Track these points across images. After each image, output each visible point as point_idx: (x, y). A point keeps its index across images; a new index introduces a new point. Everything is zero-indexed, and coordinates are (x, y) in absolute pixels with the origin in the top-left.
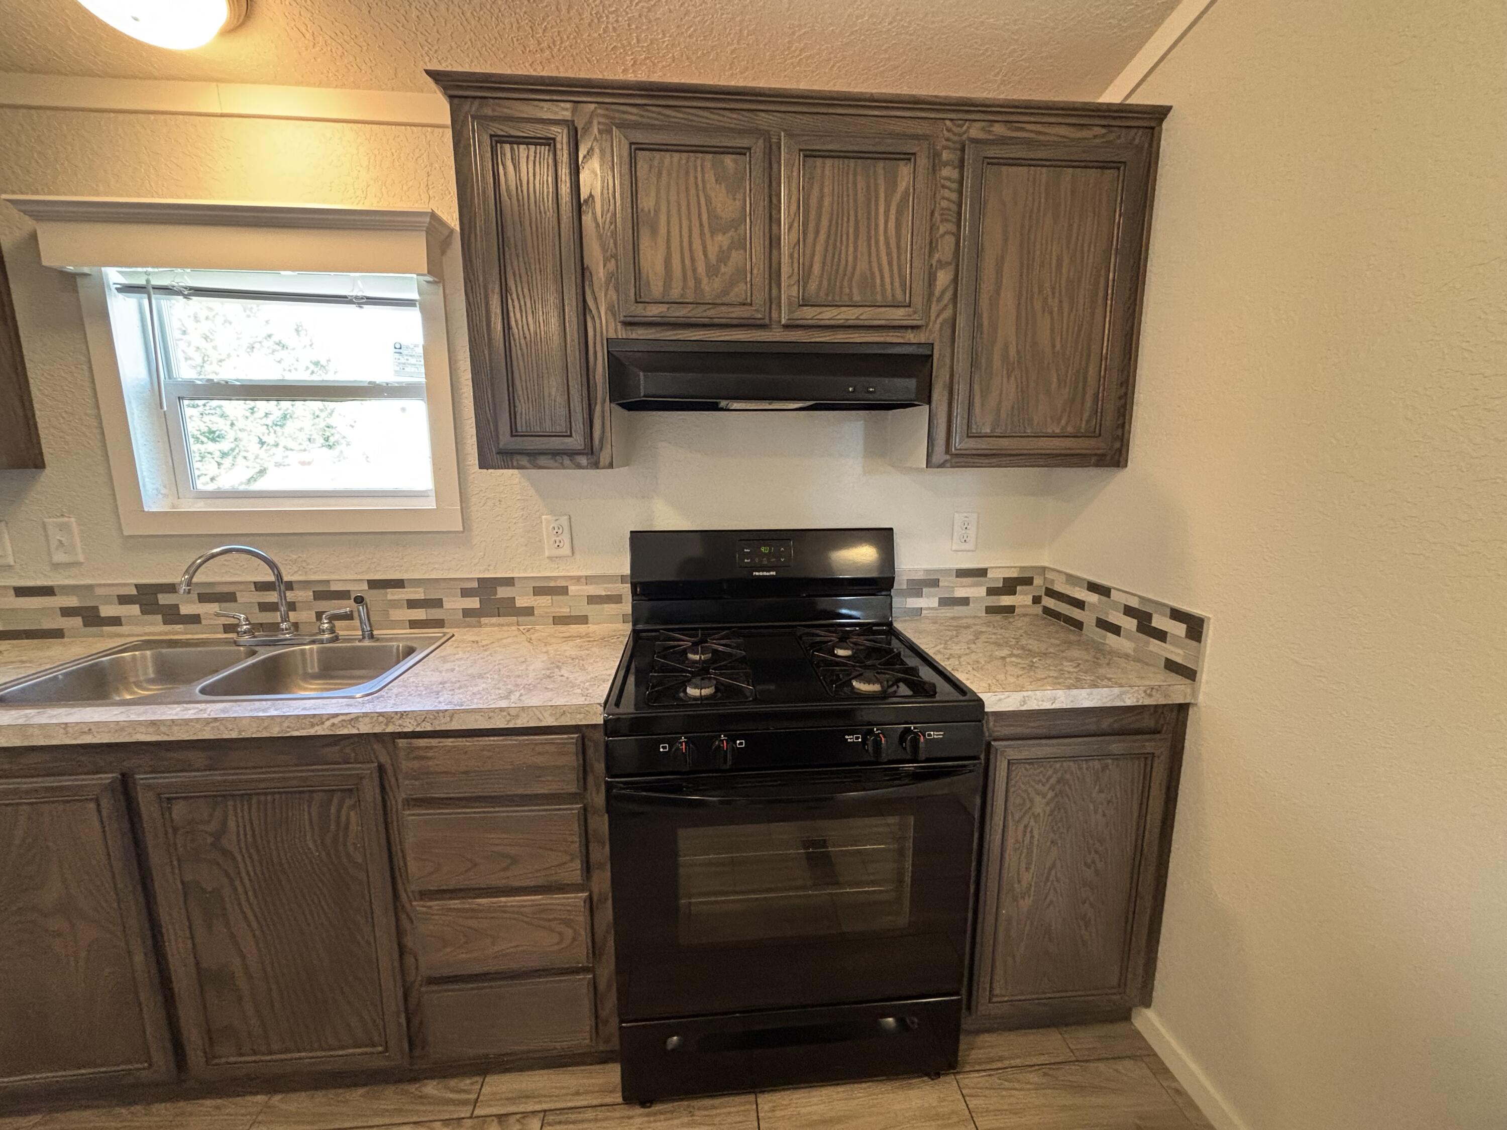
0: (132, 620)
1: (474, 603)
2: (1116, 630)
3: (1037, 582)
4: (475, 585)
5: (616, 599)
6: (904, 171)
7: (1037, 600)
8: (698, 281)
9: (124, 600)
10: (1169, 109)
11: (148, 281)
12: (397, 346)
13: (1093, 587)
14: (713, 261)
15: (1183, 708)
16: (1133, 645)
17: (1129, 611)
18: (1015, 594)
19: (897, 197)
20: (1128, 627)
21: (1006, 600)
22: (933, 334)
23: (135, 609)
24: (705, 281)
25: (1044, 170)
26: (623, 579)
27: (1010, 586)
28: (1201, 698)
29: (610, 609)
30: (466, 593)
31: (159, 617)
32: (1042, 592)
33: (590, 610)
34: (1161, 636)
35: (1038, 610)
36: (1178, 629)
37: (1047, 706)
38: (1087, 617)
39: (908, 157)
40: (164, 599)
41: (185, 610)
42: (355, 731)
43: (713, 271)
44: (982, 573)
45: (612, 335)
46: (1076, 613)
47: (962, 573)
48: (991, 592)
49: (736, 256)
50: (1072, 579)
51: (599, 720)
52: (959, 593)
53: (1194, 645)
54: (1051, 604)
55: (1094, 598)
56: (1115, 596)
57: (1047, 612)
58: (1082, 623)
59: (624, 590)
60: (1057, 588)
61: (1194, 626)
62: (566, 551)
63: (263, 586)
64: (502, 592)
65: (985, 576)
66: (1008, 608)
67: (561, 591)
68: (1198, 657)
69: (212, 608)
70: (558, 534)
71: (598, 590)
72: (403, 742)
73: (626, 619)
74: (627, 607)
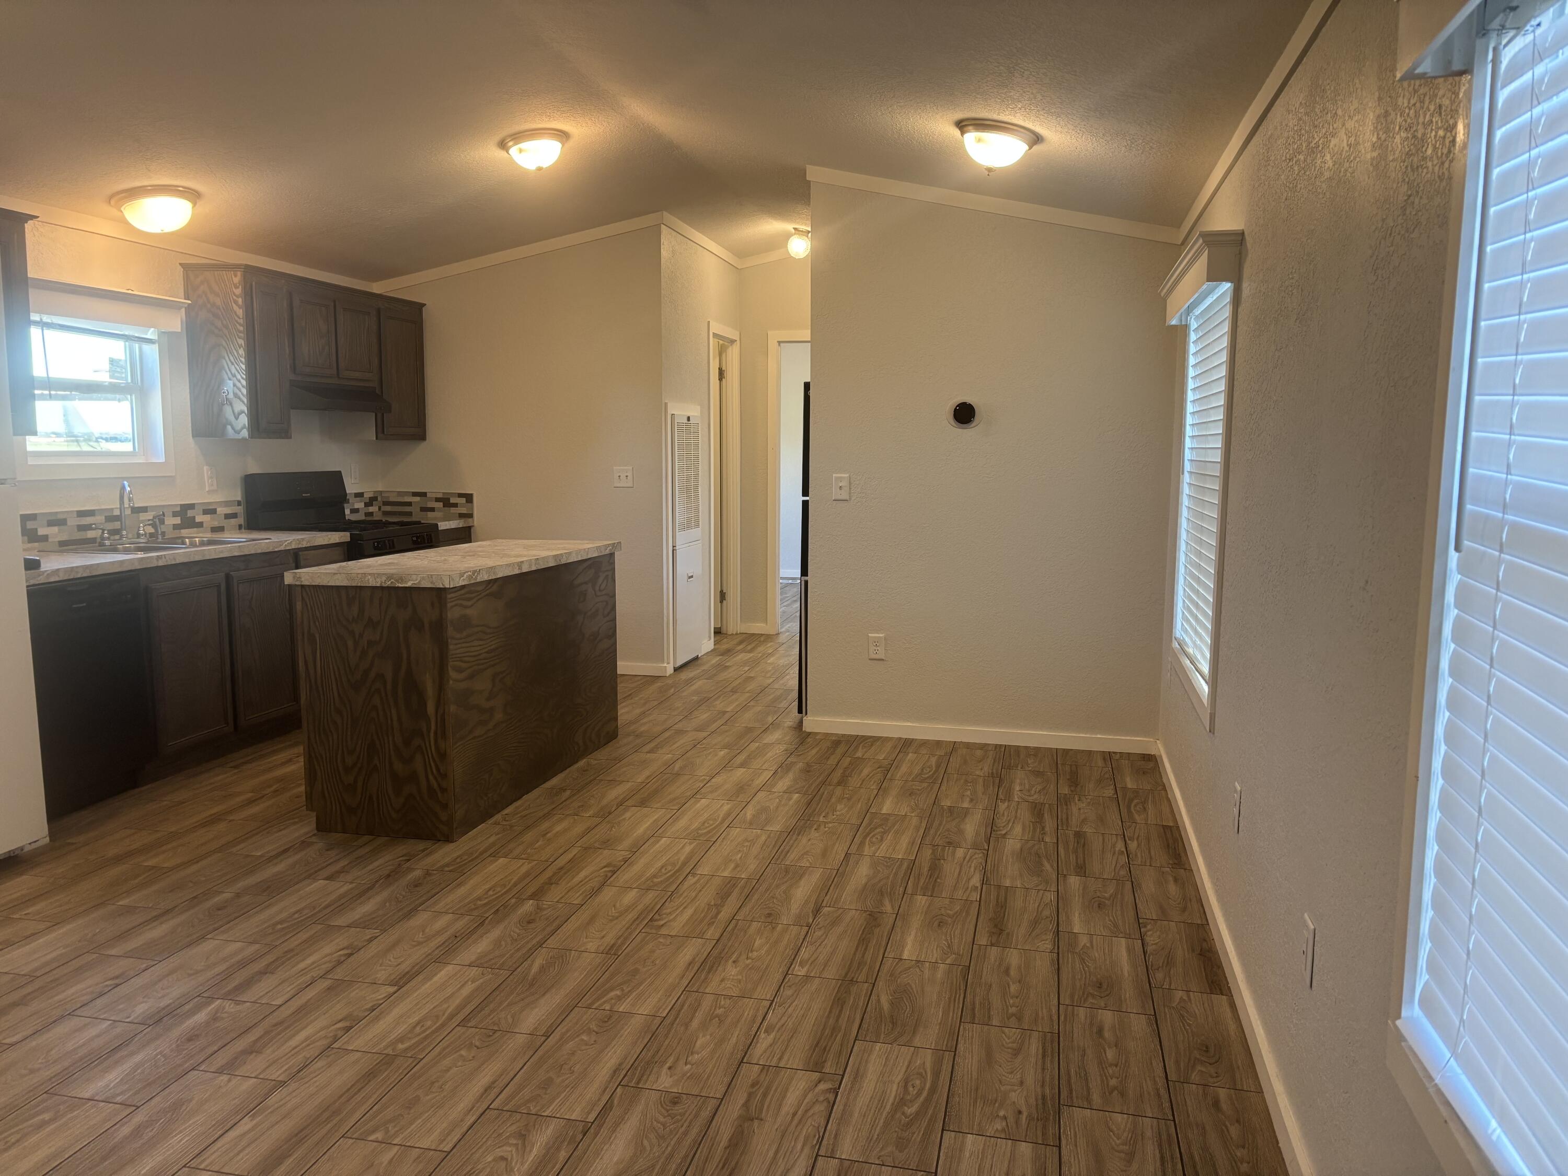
1: (178, 520)
2: (432, 510)
3: (379, 499)
4: (178, 509)
5: (235, 515)
6: (366, 319)
7: (380, 508)
8: (317, 357)
10: (425, 305)
11: (41, 319)
13: (415, 494)
14: (321, 349)
15: (470, 528)
16: (442, 513)
17: (438, 500)
18: (372, 505)
19: (365, 329)
20: (438, 506)
21: (371, 509)
22: (375, 383)
24: (319, 357)
25: (399, 322)
26: (239, 503)
27: (371, 501)
28: (475, 523)
29: (233, 521)
30: (175, 514)
32: (382, 504)
33: (225, 523)
34: (455, 505)
35: (381, 511)
36: (462, 501)
37: (447, 528)
39: (367, 313)
41: (41, 532)
42: (291, 548)
43: (321, 354)
44: (361, 495)
45: (291, 378)
46: (407, 509)
47: (358, 495)
48: (367, 505)
49: (327, 348)
50: (400, 494)
51: (349, 540)
52: (356, 506)
53: (469, 504)
54: (388, 508)
55: (417, 499)
56: (428, 495)
57: (386, 513)
58: (411, 512)
59: (239, 510)
60: (391, 499)
61: (469, 498)
62: (215, 487)
63: (81, 514)
64: (190, 513)
65: (363, 496)
66: (371, 514)
67: (213, 512)
68: (472, 509)
69: (55, 529)
70: (211, 478)
71: (228, 510)
72: (300, 553)
73: (240, 527)
74: (241, 520)
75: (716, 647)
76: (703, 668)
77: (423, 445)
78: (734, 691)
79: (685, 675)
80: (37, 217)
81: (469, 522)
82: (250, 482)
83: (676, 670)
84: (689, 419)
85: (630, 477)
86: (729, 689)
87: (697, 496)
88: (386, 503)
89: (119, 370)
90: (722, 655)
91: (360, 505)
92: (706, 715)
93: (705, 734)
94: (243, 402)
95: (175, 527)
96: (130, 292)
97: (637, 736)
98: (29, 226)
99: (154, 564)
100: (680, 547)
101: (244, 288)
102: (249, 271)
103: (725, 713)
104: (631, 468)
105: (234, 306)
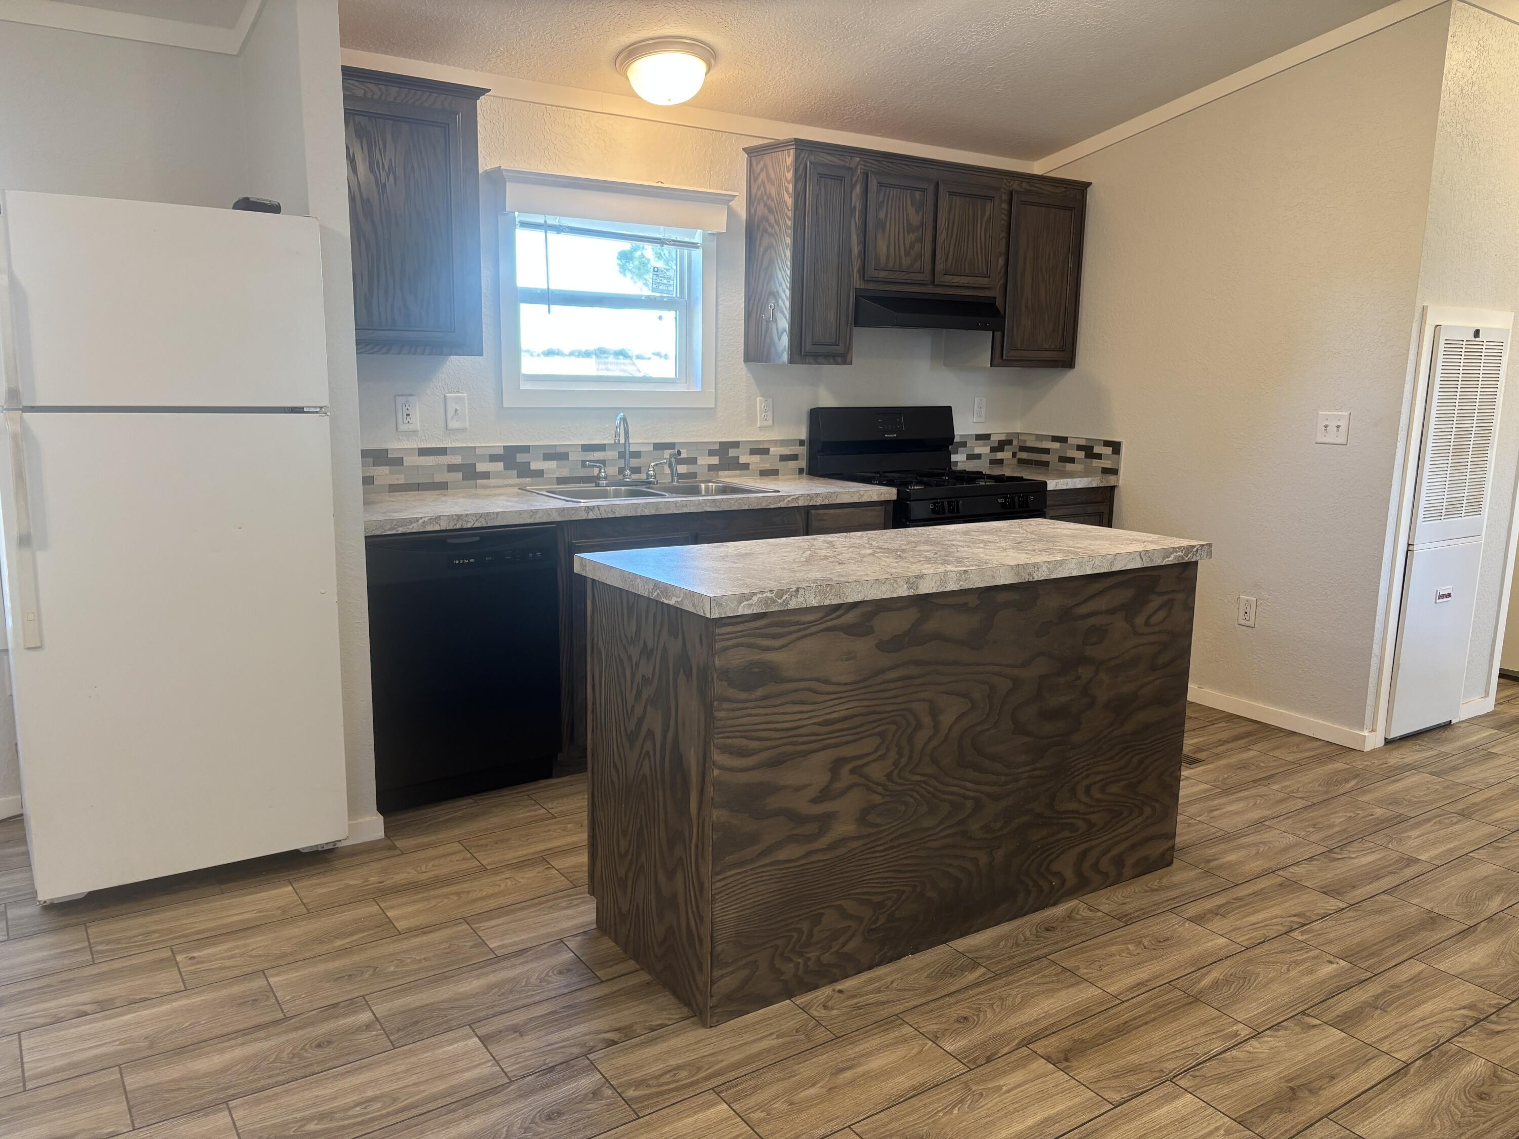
0: (498, 475)
1: (715, 460)
2: (1072, 460)
3: (1015, 443)
4: (717, 447)
5: (795, 457)
6: (989, 205)
7: (1014, 455)
8: (900, 258)
9: (494, 458)
10: (1091, 184)
11: (545, 221)
12: (656, 270)
13: (1055, 439)
14: (908, 247)
15: (1112, 489)
16: (1083, 466)
17: (1080, 448)
18: (1003, 451)
19: (985, 218)
20: (1079, 457)
21: (1000, 455)
22: (996, 293)
23: (500, 466)
24: (904, 258)
25: (1043, 208)
26: (802, 443)
27: (1001, 446)
28: (1121, 483)
29: (792, 464)
30: (711, 453)
31: (515, 472)
32: (1017, 450)
33: (780, 465)
34: (1099, 456)
35: (1015, 461)
36: (1108, 451)
37: (1065, 487)
38: (1051, 458)
39: (991, 198)
40: (521, 458)
41: (533, 466)
42: (797, 505)
43: (907, 254)
44: (986, 437)
45: (858, 287)
46: (1044, 457)
47: (979, 437)
48: (993, 450)
49: (918, 246)
50: (1040, 437)
51: (895, 498)
52: (977, 451)
53: (1116, 456)
54: (1024, 455)
55: (1056, 445)
56: (1070, 441)
57: (1021, 462)
58: (1048, 462)
59: (803, 451)
60: (1029, 444)
61: (1116, 447)
62: (770, 423)
63: (587, 448)
64: (732, 453)
65: (989, 439)
66: (1000, 462)
67: (766, 451)
68: (1118, 462)
69: (553, 464)
70: (766, 411)
71: (786, 451)
72: (813, 512)
73: (801, 471)
74: (803, 463)
75: (1500, 708)
76: (1443, 749)
77: (1071, 374)
78: (1465, 814)
79: (1396, 757)
80: (489, 90)
81: (1111, 480)
82: (817, 416)
83: (1388, 742)
84: (1477, 333)
85: (1343, 428)
86: (1460, 806)
87: (1481, 464)
88: (1023, 449)
89: (665, 281)
90: (1500, 727)
91: (982, 449)
92: (1371, 858)
93: (1334, 904)
94: (786, 317)
95: (711, 468)
96: (660, 185)
97: (1208, 873)
98: (482, 103)
99: (583, 516)
100: (1421, 546)
101: (796, 170)
102: (802, 146)
103: (1412, 861)
104: (1347, 414)
105: (785, 194)
